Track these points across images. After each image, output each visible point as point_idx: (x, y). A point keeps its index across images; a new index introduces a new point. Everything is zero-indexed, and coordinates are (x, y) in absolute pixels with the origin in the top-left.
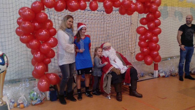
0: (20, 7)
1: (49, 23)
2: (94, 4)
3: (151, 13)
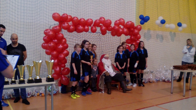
1: (64, 40)
2: (94, 28)
3: (134, 36)
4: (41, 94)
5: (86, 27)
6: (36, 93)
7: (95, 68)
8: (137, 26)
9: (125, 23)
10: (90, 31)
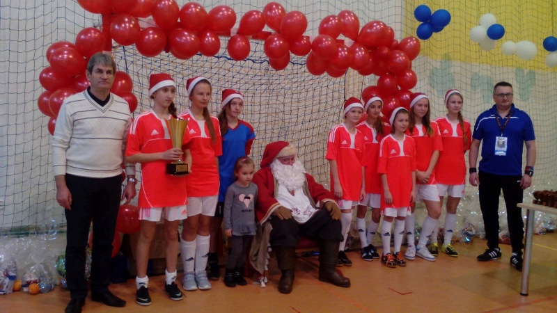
0: (54, 41)
1: (124, 82)
2: (240, 43)
3: (392, 75)
4: (28, 284)
5: (209, 38)
6: (7, 280)
7: (246, 198)
8: (405, 42)
9: (361, 29)
10: (223, 50)
